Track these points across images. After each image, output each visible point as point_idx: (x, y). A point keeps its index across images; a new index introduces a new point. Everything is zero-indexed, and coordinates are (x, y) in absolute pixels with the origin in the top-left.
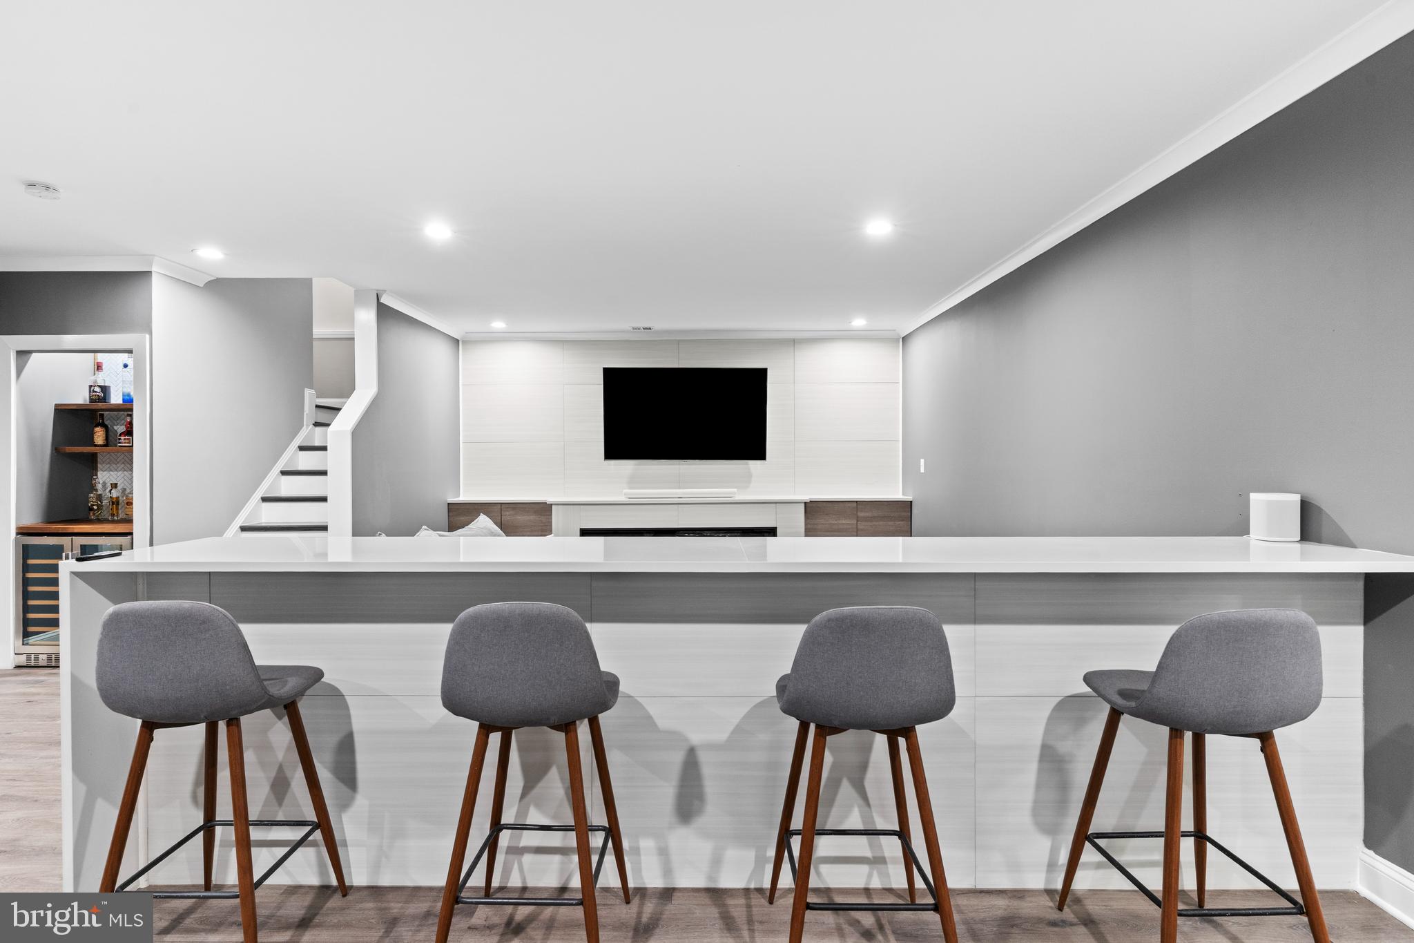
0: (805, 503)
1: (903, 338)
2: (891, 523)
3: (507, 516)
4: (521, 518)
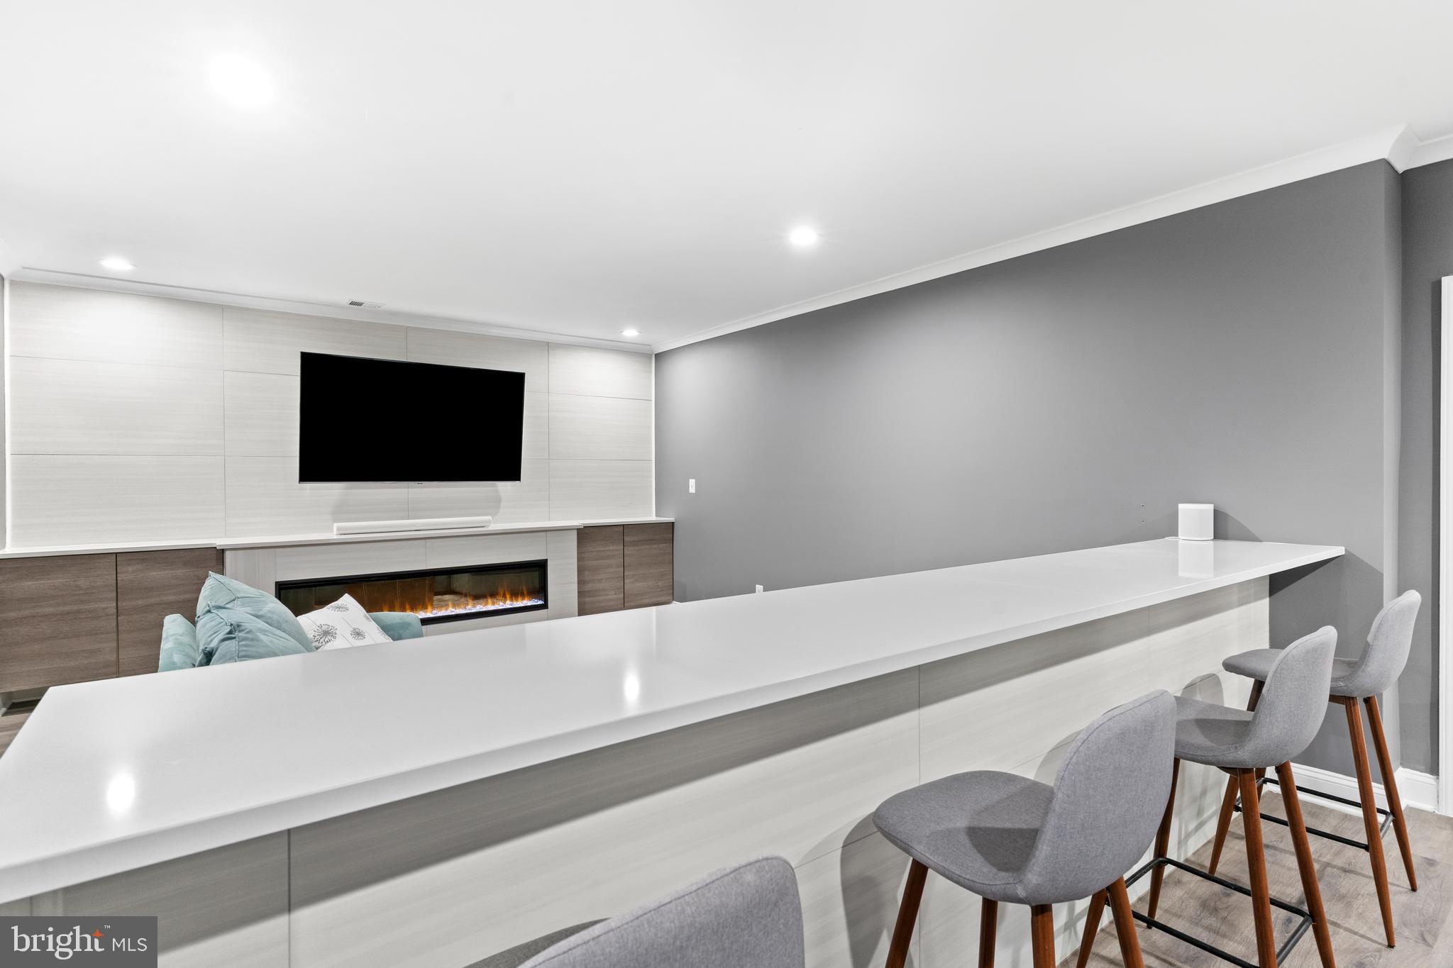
0: (578, 529)
1: (656, 355)
2: (655, 546)
3: (129, 574)
4: (157, 574)
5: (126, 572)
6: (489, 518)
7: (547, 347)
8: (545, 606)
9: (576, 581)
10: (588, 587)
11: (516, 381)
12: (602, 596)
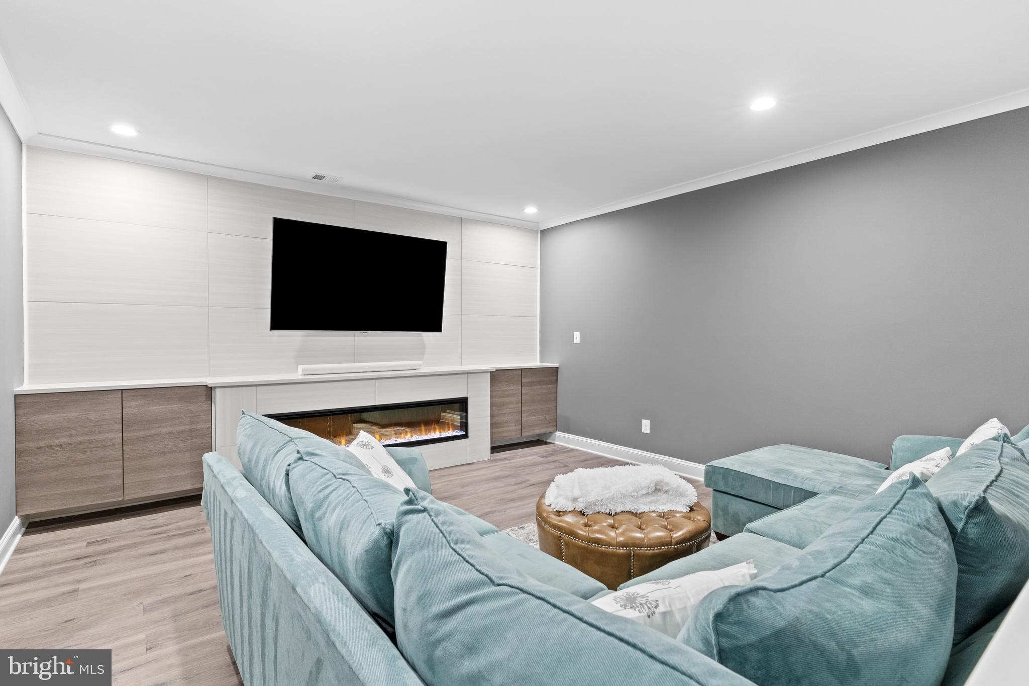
0: (492, 373)
1: (541, 231)
2: (545, 386)
3: (133, 408)
4: (157, 409)
5: (130, 407)
6: (420, 362)
7: (461, 221)
8: (466, 436)
9: (490, 415)
10: (496, 419)
11: (440, 248)
12: (506, 427)
